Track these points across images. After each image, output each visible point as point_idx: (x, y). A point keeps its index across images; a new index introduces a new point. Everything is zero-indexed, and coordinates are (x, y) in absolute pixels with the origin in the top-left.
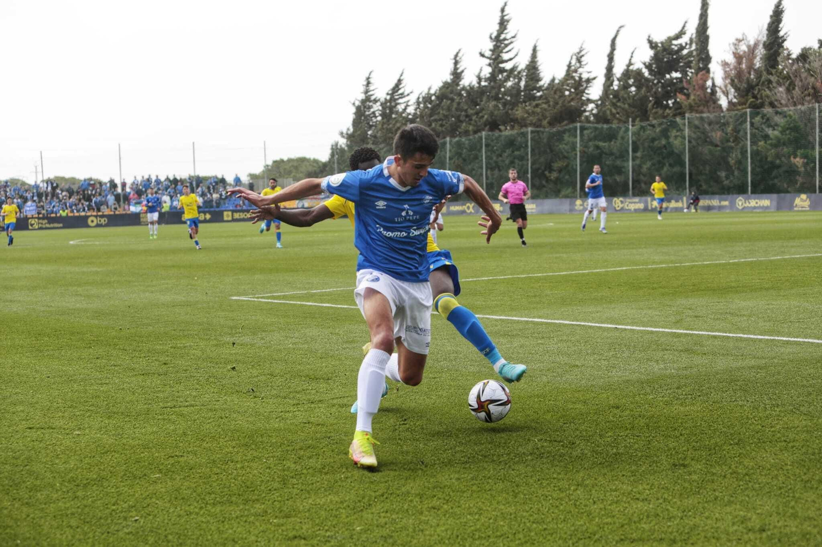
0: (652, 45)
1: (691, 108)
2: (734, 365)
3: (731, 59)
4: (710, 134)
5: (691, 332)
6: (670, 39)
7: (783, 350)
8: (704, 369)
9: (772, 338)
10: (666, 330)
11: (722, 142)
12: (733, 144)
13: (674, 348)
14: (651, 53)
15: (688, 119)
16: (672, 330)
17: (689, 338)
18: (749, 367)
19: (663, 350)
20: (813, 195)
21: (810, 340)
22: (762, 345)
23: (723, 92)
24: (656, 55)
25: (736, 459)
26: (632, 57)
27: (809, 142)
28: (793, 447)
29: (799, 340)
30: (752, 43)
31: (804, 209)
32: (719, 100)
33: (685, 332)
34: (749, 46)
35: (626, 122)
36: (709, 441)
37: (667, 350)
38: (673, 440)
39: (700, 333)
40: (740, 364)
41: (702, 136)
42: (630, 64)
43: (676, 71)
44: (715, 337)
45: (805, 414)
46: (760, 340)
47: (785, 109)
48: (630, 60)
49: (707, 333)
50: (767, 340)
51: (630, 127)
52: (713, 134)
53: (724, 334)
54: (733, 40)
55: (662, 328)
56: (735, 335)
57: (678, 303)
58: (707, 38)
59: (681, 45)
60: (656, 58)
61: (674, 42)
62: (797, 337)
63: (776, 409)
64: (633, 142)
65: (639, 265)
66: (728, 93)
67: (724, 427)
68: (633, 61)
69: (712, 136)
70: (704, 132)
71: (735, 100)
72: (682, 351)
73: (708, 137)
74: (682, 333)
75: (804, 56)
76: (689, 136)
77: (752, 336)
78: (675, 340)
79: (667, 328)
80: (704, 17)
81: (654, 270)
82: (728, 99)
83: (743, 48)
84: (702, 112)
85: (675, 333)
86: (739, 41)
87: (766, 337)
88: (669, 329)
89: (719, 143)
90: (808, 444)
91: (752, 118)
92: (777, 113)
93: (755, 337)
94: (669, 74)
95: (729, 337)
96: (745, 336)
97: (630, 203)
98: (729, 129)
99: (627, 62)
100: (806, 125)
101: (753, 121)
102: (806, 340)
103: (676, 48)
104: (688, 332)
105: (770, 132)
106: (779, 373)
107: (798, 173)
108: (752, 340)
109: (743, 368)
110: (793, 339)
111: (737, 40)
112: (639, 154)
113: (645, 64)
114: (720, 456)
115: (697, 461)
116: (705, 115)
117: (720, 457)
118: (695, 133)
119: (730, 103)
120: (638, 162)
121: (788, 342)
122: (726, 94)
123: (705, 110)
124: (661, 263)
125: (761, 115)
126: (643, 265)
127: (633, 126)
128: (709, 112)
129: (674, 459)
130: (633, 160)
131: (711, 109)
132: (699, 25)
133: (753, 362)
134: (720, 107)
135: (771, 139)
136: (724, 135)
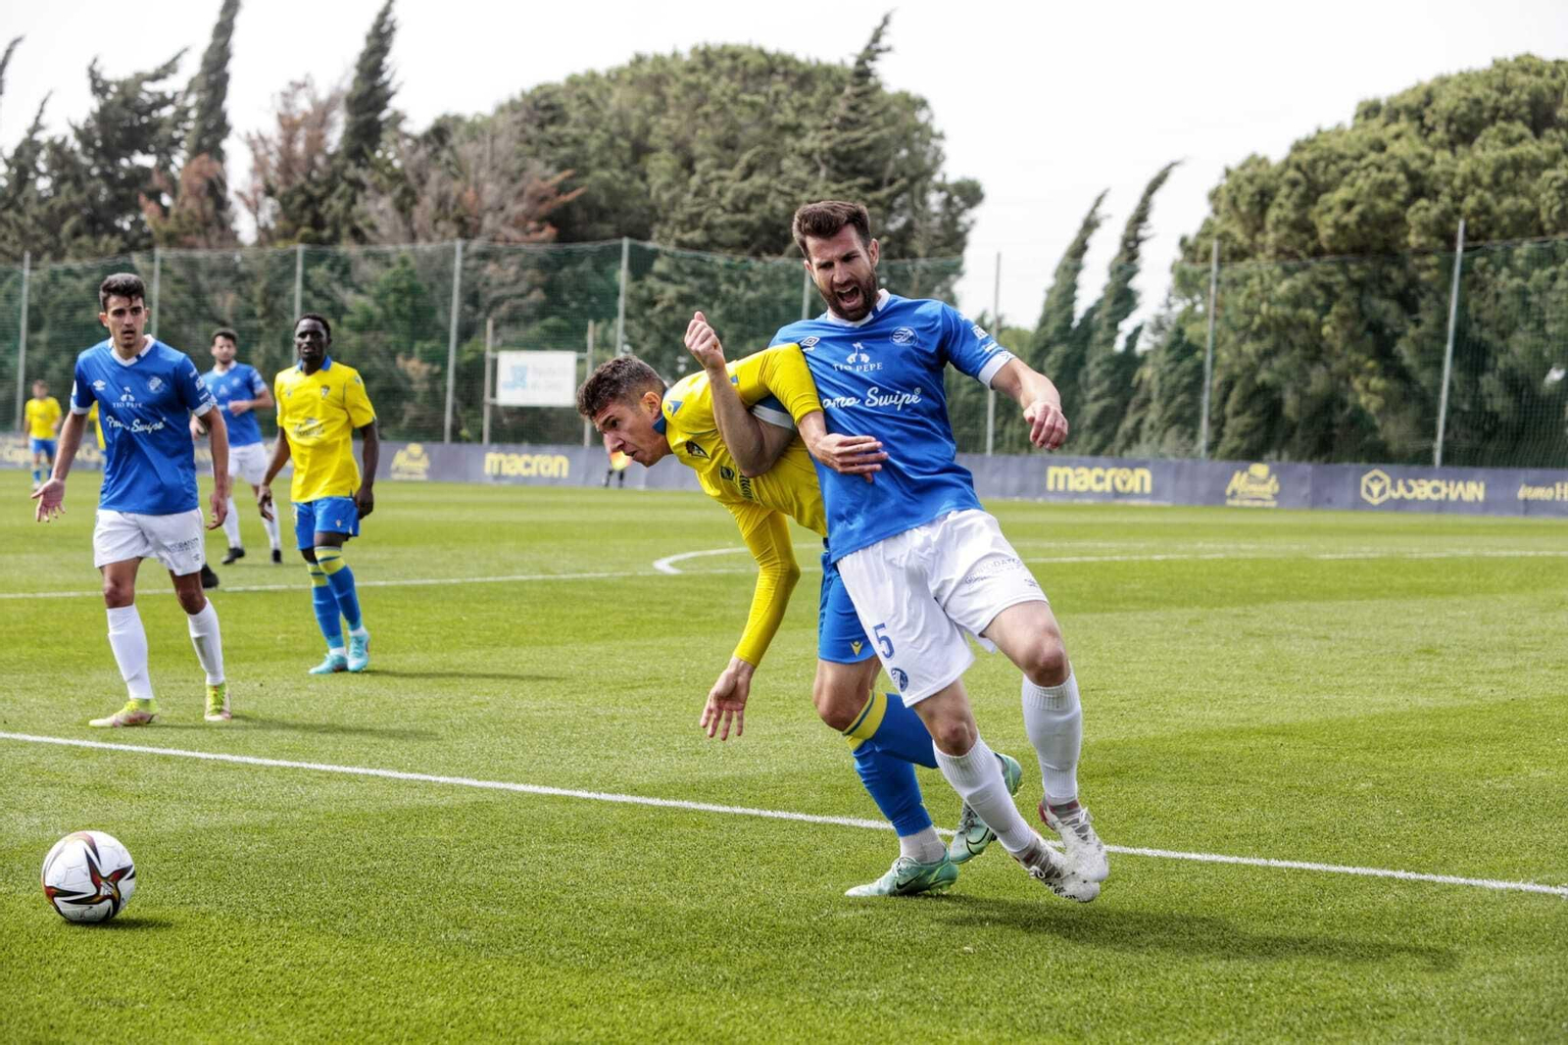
0: (99, 87)
1: (171, 239)
2: (200, 821)
3: (272, 130)
4: (208, 299)
5: (113, 746)
6: (141, 78)
7: (316, 792)
8: (133, 830)
9: (296, 764)
10: (58, 740)
11: (235, 317)
12: (262, 323)
13: (71, 780)
14: (94, 104)
15: (162, 261)
16: (71, 742)
17: (109, 759)
18: (234, 829)
19: (43, 785)
20: (437, 447)
21: (382, 773)
22: (271, 780)
23: (248, 204)
24: (103, 109)
25: (177, 1032)
26: (41, 111)
27: (438, 327)
28: (308, 1007)
29: (356, 770)
30: (323, 95)
31: (414, 477)
32: (233, 220)
33: (101, 745)
34: (315, 104)
35: (19, 259)
36: (122, 991)
37: (52, 785)
38: (38, 987)
39: (135, 748)
40: (215, 820)
41: (191, 302)
42: (37, 127)
43: (145, 151)
44: (166, 759)
45: (345, 936)
46: (269, 769)
47: (389, 248)
48: (38, 118)
49: (150, 750)
50: (284, 769)
51: (26, 272)
52: (218, 298)
53: (189, 754)
54: (285, 87)
55: (49, 735)
56: (212, 756)
57: (94, 680)
58: (226, 77)
59: (162, 94)
60: (103, 117)
61: (148, 86)
62: (352, 765)
63: (282, 922)
64: (32, 309)
65: (15, 591)
66: (258, 208)
67: (158, 961)
68: (43, 121)
69: (215, 303)
70: (197, 293)
71: (272, 225)
72: (86, 788)
73: (204, 304)
74: (92, 749)
75: (439, 133)
76: (160, 301)
77: (251, 760)
78: (76, 763)
79: (60, 735)
80: (224, 30)
81: (50, 602)
82: (257, 219)
83: (303, 104)
84: (192, 247)
85: (78, 747)
86: (298, 86)
87: (283, 763)
88: (66, 737)
89: (229, 320)
90: (344, 1000)
91: (306, 266)
92: (368, 255)
93: (259, 761)
94: (128, 157)
95: (197, 760)
96: (236, 758)
97: (17, 447)
98: (257, 290)
99: (30, 122)
100: (432, 286)
101: (310, 272)
102: (372, 772)
103: (149, 100)
104: (107, 746)
105: (349, 297)
106: (299, 843)
107: (409, 396)
108: (248, 766)
109: (222, 830)
110: (343, 769)
111: (292, 84)
112: (43, 336)
113: (76, 129)
114: (141, 1024)
115: (89, 1034)
116: (200, 254)
117: (143, 1027)
118: (174, 293)
119: (264, 230)
120: (39, 354)
121: (330, 776)
122: (254, 208)
123: (201, 241)
124: (68, 587)
125: (328, 262)
126: (24, 591)
127: (33, 268)
128: (209, 246)
129: (37, 1030)
130: (30, 347)
131: (213, 240)
132: (211, 48)
133: (244, 818)
134: (234, 235)
135: (351, 313)
136: (242, 302)
